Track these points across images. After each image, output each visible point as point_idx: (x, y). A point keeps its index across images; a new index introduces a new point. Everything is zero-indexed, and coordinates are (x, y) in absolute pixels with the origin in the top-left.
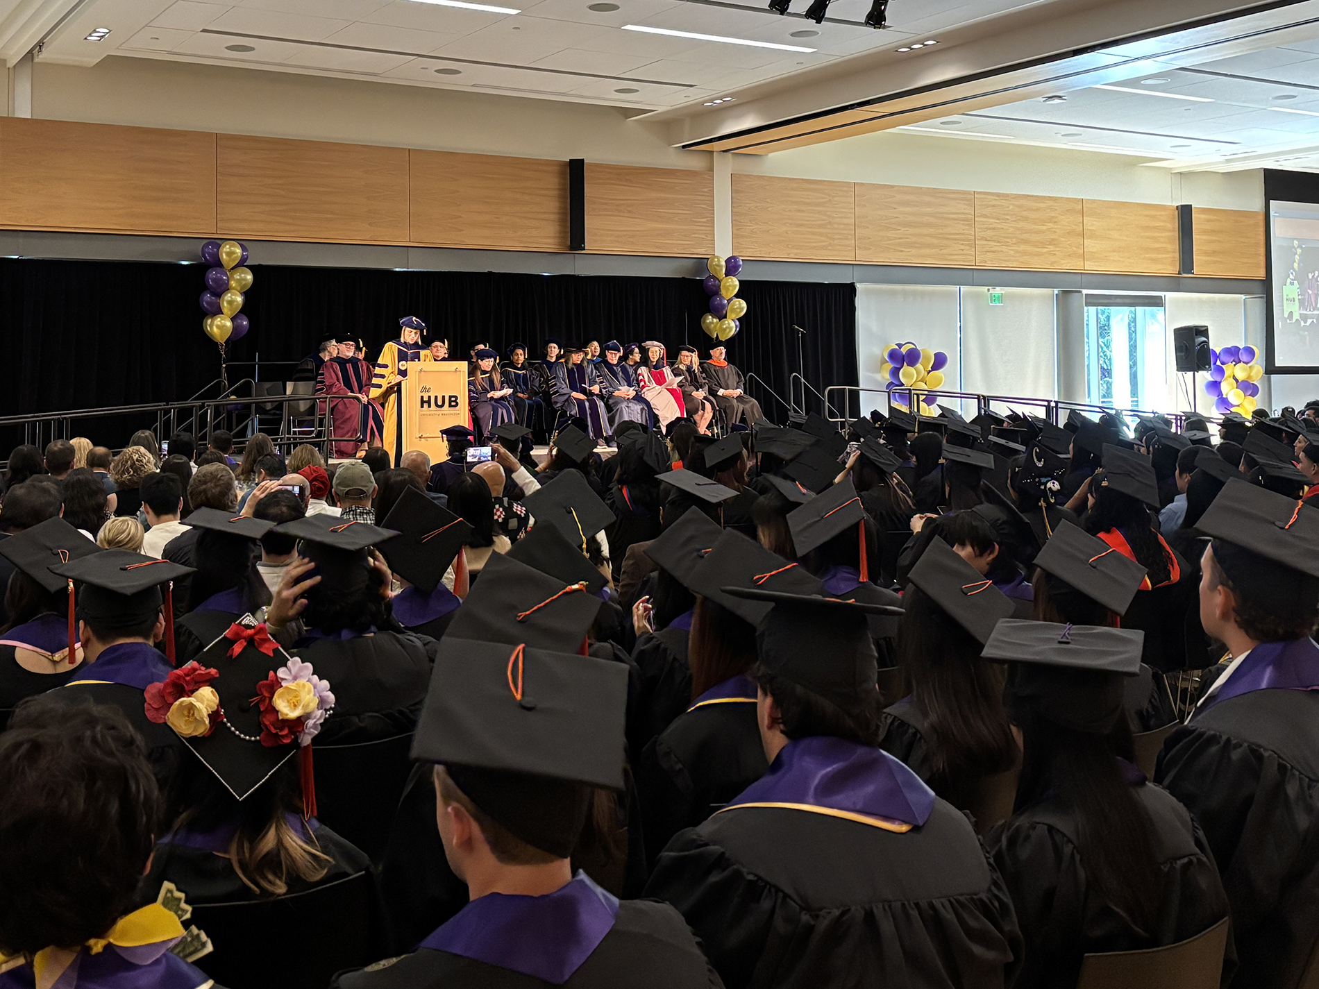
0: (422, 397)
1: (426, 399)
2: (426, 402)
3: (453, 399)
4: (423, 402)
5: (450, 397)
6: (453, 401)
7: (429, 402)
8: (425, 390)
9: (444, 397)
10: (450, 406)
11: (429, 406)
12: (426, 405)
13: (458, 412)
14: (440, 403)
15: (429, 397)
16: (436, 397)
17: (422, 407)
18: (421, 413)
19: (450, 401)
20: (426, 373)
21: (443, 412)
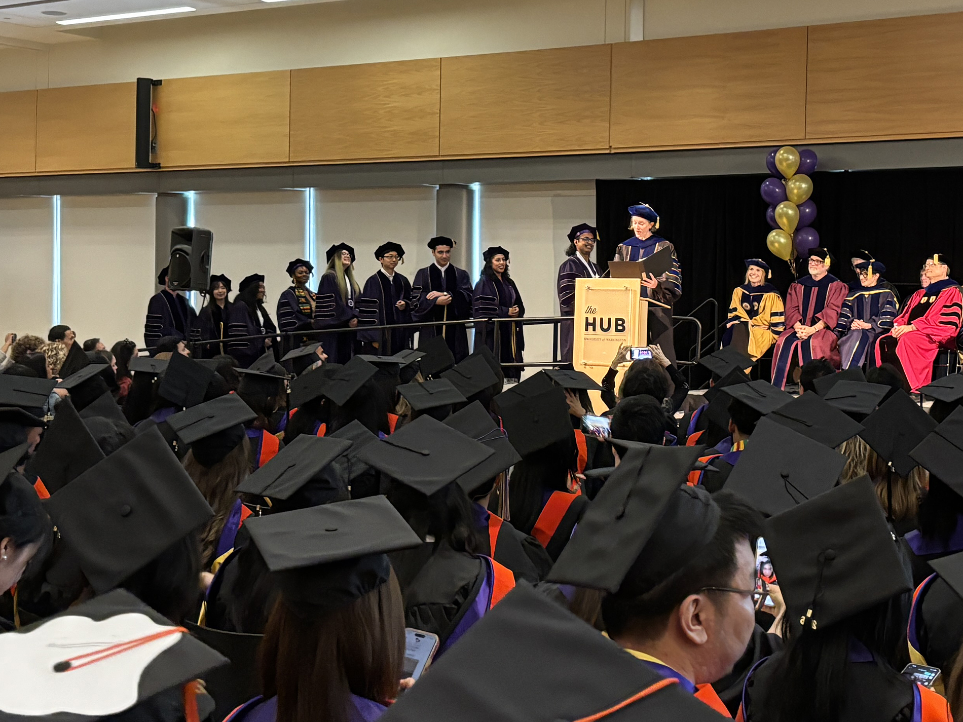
0: (587, 319)
1: (591, 321)
2: (590, 324)
3: (620, 322)
4: (587, 324)
5: (617, 320)
6: (620, 325)
7: (594, 324)
8: (590, 310)
9: (609, 320)
10: (617, 330)
11: (594, 330)
12: (590, 328)
13: (624, 338)
14: (605, 326)
15: (594, 319)
16: (602, 319)
17: (587, 329)
18: (587, 337)
19: (617, 325)
20: (593, 291)
21: (609, 337)
